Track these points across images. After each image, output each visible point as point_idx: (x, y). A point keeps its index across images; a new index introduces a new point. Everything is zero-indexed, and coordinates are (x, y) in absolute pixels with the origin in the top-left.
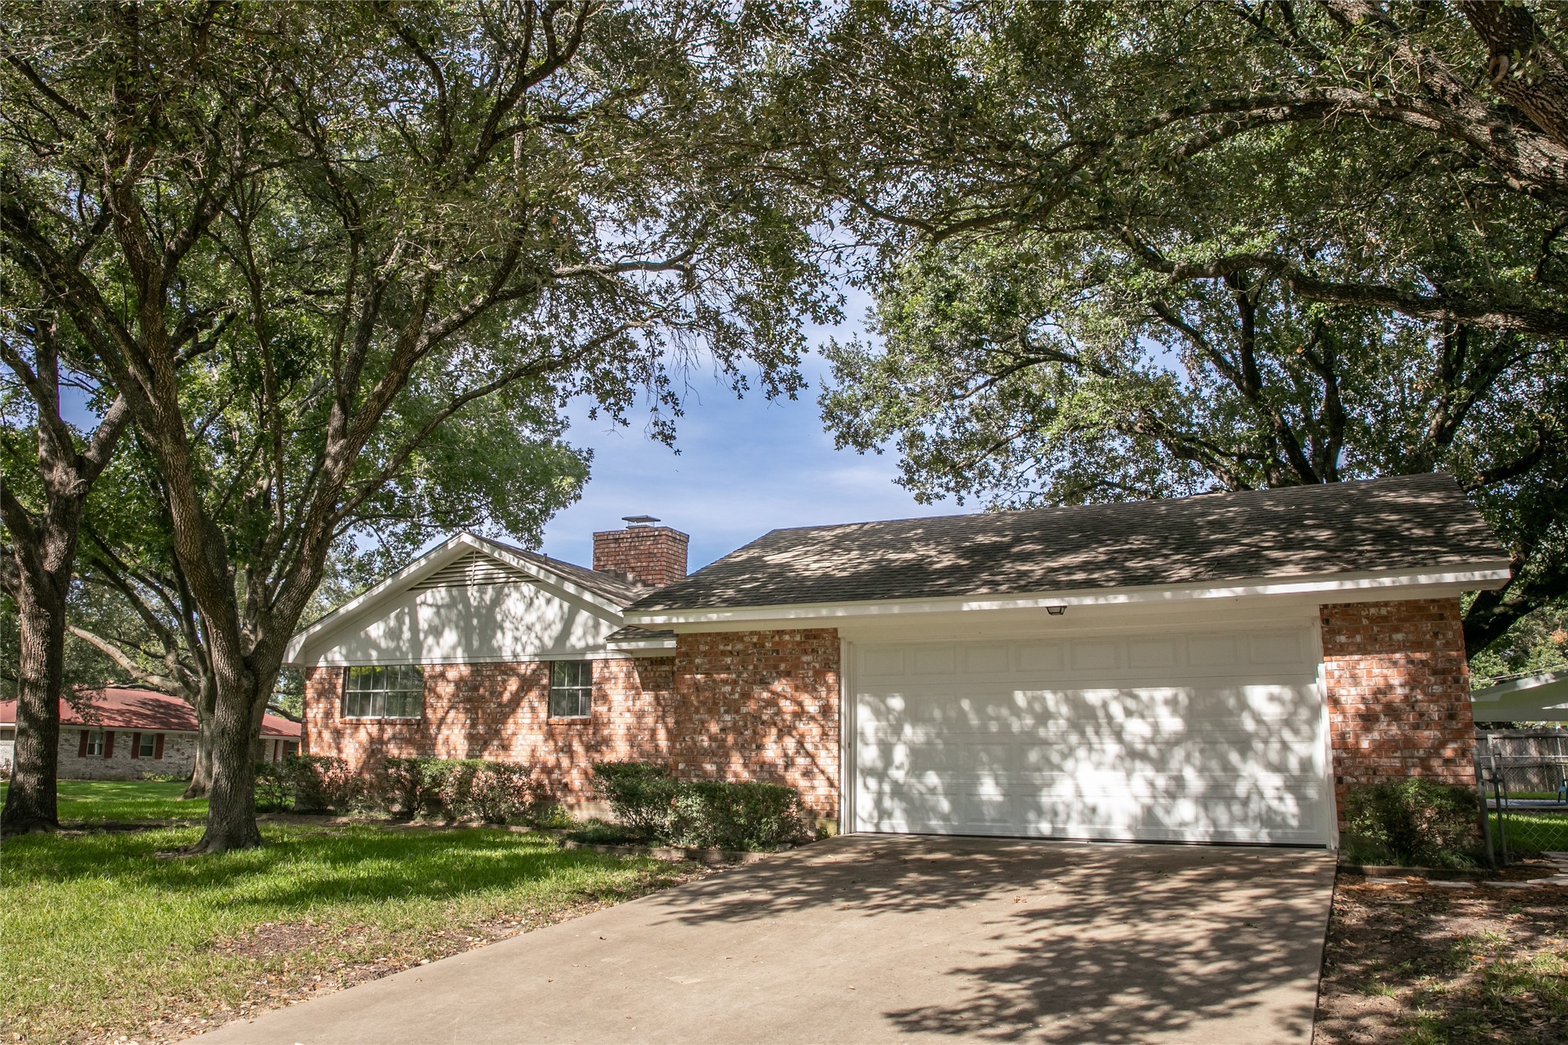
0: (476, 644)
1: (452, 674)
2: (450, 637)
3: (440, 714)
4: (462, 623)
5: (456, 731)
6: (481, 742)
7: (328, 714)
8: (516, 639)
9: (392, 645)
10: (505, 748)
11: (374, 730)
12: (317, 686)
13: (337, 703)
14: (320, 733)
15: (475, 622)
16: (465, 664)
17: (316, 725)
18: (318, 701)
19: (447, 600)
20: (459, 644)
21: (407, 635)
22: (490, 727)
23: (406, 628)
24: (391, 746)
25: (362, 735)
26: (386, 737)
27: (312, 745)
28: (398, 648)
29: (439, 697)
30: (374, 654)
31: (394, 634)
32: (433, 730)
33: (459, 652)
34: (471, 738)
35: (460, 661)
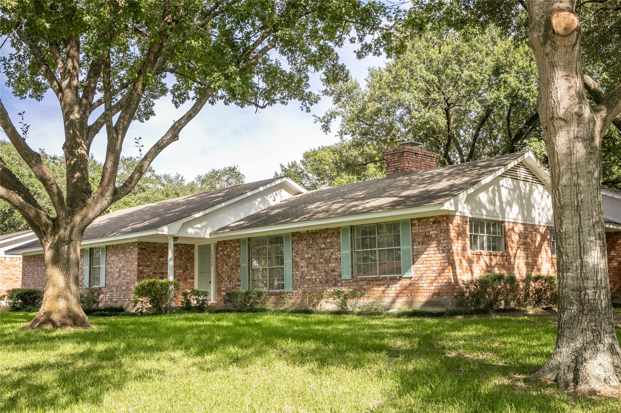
0: (526, 214)
1: (517, 229)
2: (516, 208)
3: (514, 251)
4: (519, 201)
5: (521, 261)
6: (531, 267)
7: (464, 249)
8: (540, 214)
9: (492, 208)
10: (539, 270)
11: (487, 259)
12: (456, 228)
13: (468, 242)
14: (461, 262)
15: (524, 201)
16: (522, 224)
17: (458, 254)
18: (458, 239)
19: (512, 186)
20: (519, 213)
21: (498, 203)
22: (533, 259)
23: (497, 199)
24: (496, 269)
25: (482, 263)
26: (493, 263)
27: (457, 268)
28: (495, 210)
29: (513, 241)
30: (484, 212)
31: (492, 202)
32: (512, 260)
33: (520, 217)
34: (527, 264)
35: (520, 222)
